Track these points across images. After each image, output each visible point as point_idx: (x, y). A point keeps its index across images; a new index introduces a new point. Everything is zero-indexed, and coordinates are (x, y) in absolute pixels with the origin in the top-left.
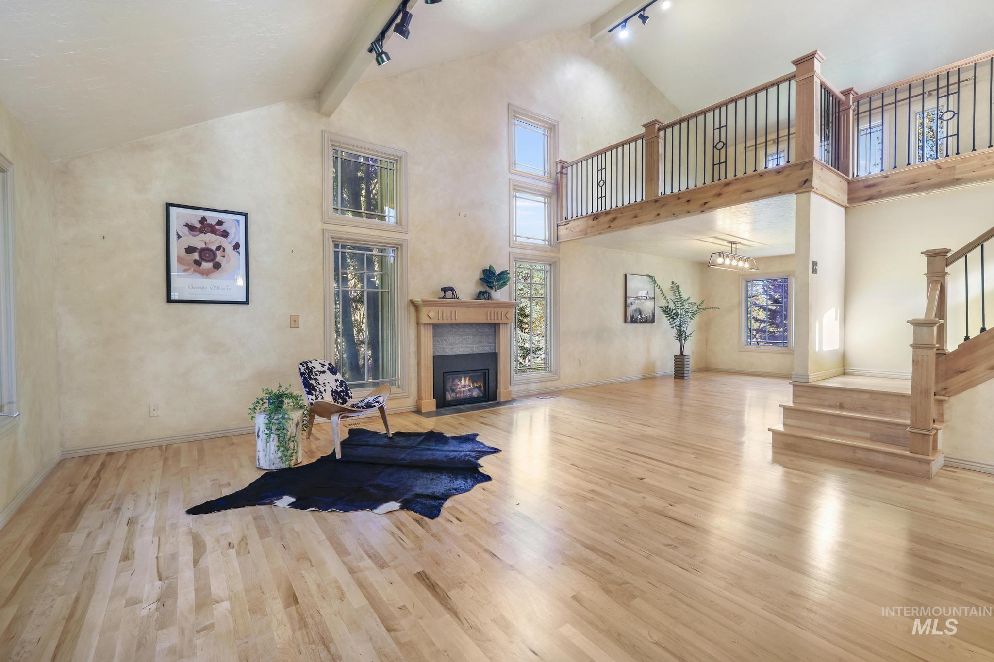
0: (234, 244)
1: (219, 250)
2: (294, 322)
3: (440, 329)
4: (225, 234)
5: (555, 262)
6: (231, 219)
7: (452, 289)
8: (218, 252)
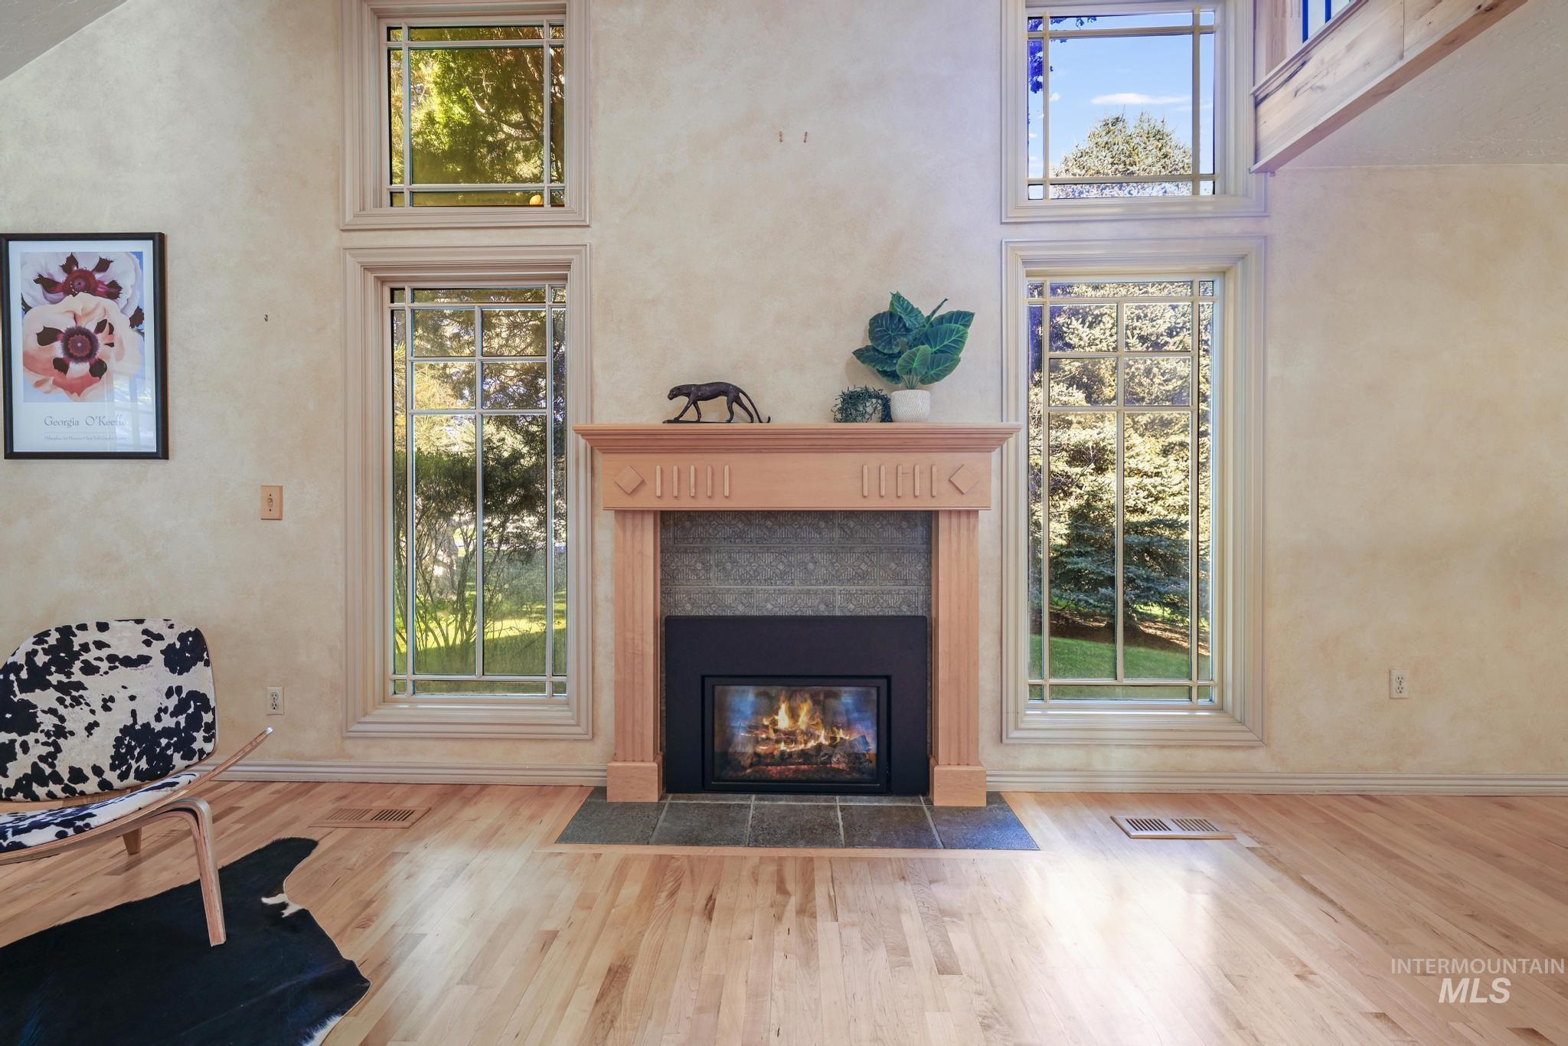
0: (131, 312)
1: (102, 332)
2: (272, 505)
3: (700, 529)
4: (113, 291)
5: (1243, 258)
6: (126, 253)
7: (731, 394)
8: (99, 336)
